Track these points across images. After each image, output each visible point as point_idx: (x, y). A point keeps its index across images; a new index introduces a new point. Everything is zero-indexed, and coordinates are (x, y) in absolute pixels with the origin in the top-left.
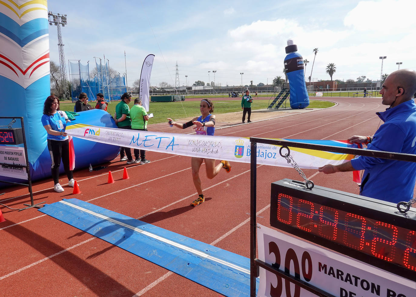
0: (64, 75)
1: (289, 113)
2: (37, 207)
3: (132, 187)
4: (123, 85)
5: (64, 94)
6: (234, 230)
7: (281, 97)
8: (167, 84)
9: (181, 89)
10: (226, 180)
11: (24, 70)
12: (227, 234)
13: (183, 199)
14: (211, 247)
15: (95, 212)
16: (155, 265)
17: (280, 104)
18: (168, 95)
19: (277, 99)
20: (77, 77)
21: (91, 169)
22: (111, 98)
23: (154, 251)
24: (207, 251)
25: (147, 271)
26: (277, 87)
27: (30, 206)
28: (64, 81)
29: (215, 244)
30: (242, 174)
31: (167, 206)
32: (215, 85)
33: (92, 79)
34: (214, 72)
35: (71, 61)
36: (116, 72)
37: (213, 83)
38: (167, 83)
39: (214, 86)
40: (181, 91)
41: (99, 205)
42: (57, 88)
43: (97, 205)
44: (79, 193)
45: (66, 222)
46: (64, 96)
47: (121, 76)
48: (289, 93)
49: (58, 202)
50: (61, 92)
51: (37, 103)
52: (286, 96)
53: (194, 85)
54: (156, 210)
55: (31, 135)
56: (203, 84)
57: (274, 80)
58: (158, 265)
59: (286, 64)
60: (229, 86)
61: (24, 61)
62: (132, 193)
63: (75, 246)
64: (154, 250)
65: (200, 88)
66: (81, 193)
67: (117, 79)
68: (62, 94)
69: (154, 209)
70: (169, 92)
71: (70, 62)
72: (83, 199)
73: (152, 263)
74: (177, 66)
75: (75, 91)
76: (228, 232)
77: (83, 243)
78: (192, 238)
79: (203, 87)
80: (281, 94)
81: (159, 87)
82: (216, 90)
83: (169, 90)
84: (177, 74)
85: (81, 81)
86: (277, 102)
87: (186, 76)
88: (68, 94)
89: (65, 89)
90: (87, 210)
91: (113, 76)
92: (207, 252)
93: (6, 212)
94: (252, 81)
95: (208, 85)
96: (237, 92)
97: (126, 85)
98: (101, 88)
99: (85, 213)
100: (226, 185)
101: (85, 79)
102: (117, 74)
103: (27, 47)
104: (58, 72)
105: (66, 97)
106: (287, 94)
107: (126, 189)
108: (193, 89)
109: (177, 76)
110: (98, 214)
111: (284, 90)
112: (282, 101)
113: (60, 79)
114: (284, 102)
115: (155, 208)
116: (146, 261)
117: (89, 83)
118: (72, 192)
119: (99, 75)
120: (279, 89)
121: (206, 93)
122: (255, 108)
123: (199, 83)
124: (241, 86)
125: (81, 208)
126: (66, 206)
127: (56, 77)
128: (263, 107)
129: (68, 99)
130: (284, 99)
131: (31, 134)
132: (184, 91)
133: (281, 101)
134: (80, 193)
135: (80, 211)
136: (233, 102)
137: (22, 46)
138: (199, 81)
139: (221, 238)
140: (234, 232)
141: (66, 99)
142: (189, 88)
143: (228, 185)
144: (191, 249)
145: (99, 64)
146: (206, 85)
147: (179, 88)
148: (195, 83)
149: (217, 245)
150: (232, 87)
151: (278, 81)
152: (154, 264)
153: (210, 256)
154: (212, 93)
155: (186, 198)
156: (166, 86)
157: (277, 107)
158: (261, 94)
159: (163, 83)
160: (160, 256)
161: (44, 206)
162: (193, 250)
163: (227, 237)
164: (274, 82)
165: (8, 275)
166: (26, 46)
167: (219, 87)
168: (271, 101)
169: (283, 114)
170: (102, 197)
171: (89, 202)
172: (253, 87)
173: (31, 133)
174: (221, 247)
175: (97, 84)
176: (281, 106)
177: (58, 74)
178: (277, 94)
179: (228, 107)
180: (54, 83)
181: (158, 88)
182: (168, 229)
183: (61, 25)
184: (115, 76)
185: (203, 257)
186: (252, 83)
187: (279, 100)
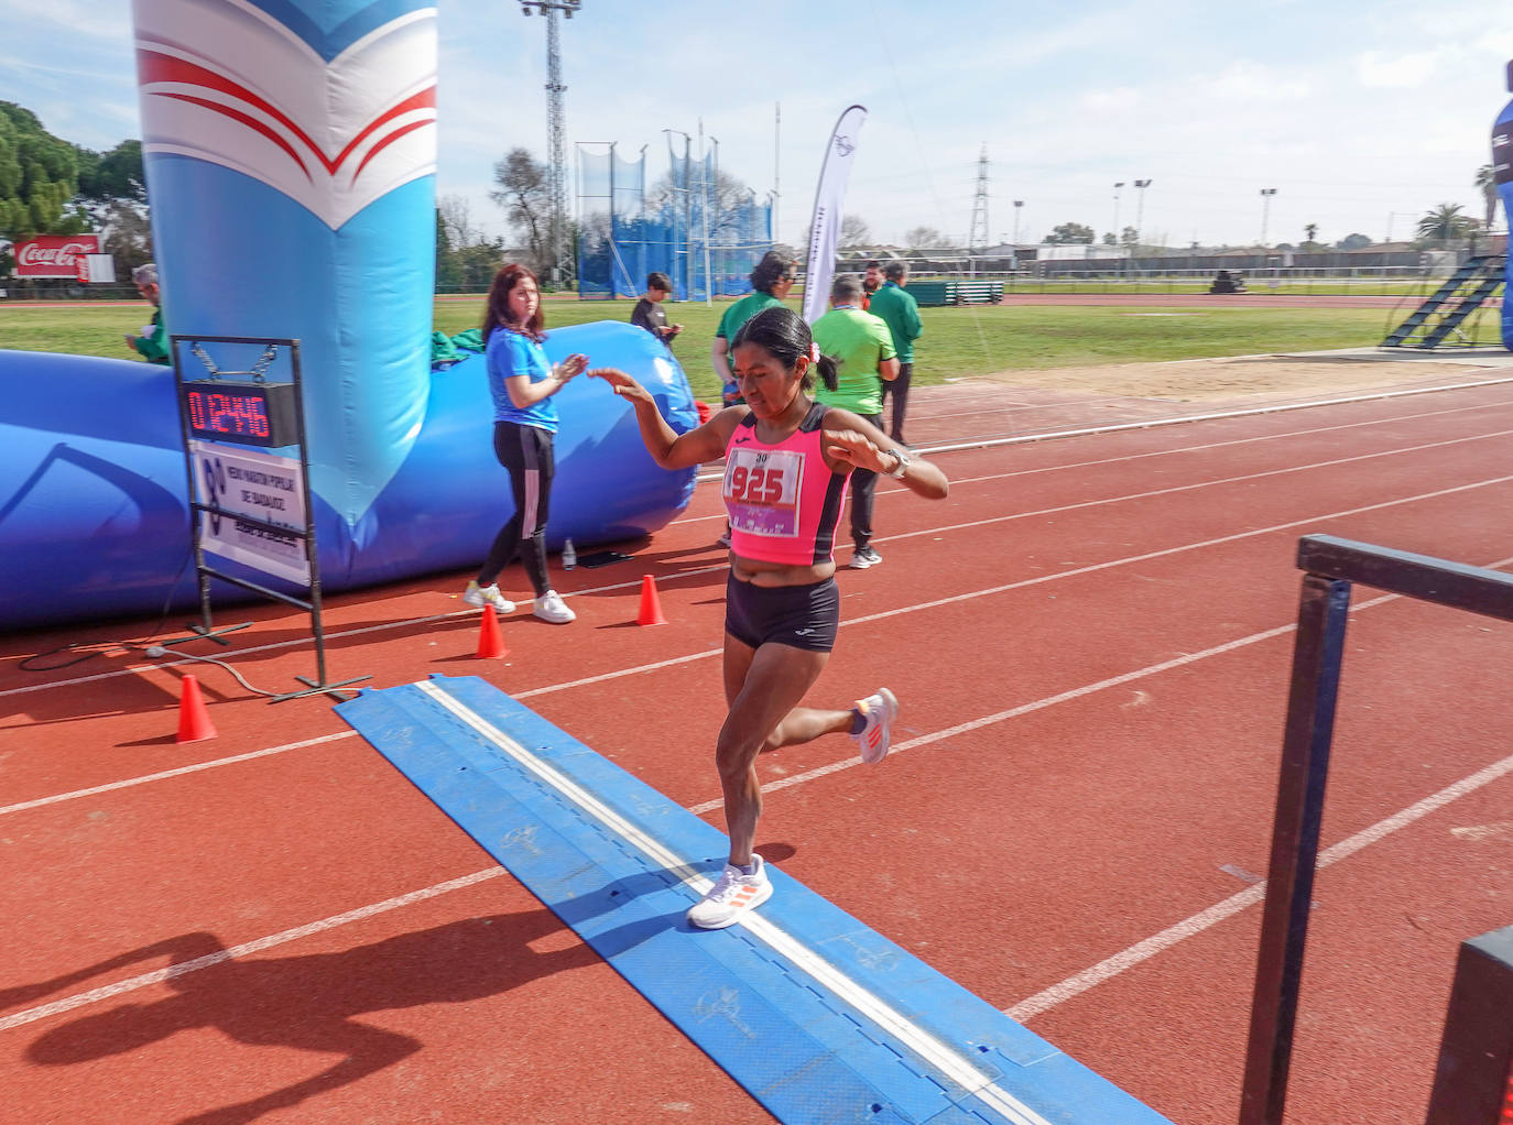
0: (558, 199)
1: (1490, 373)
2: (335, 694)
3: (709, 654)
4: (763, 237)
5: (556, 267)
6: (1143, 950)
7: (1456, 298)
8: (934, 235)
9: (993, 257)
10: (1137, 675)
11: (333, 153)
12: (1104, 970)
13: (917, 742)
14: (1009, 1024)
15: (531, 750)
16: (715, 1070)
17: (1444, 329)
18: (936, 279)
19: (1432, 304)
20: (603, 207)
21: (570, 560)
22: (715, 284)
23: (727, 997)
24: (984, 1049)
25: (674, 1097)
26: (1436, 254)
27: (313, 687)
28: (556, 221)
29: (1031, 1014)
30: (1222, 649)
31: (837, 767)
32: (1142, 241)
33: (652, 216)
34: (1139, 184)
35: (586, 147)
36: (741, 186)
37: (1130, 234)
38: (936, 232)
39: (1134, 247)
40: (991, 266)
41: (558, 719)
42: (533, 247)
43: (551, 720)
44: (500, 657)
45: (412, 777)
46: (556, 274)
47: (760, 201)
48: (1500, 275)
49: (408, 685)
50: (546, 262)
51: (379, 287)
52: (1483, 293)
53: (1051, 240)
54: (782, 777)
55: (349, 411)
56: (1086, 237)
57: (1423, 222)
58: (732, 1078)
59: (1502, 141)
60: (1201, 245)
61: (334, 118)
62: (699, 684)
63: (411, 897)
64: (731, 988)
65: (1076, 252)
66: (508, 658)
67: (746, 212)
68: (548, 269)
69: (778, 770)
70: (939, 267)
71: (582, 152)
72: (506, 683)
73: (704, 1057)
74: (983, 161)
75: (594, 258)
76: (1113, 960)
77: (448, 889)
78: (923, 958)
79: (1088, 251)
80: (1456, 281)
81: (905, 246)
82: (1143, 263)
83: (940, 260)
84: (981, 194)
85: (614, 218)
86: (1433, 320)
87: (1018, 204)
88: (569, 268)
89: (559, 249)
90: (504, 737)
91: (729, 203)
92: (981, 1056)
93: (235, 700)
94: (1312, 227)
95: (1107, 243)
96: (1238, 271)
97: (774, 239)
98: (685, 248)
99: (492, 749)
100: (1132, 698)
101: (630, 212)
102: (744, 194)
103: (347, 63)
104: (539, 186)
105: (563, 279)
106: (1492, 282)
107: (682, 659)
108: (1044, 255)
109: (981, 205)
110: (538, 762)
111: (1473, 263)
112: (1457, 318)
113: (547, 214)
114: (1470, 320)
115: (783, 765)
116: (679, 1040)
117: (642, 229)
118: (474, 649)
119: (681, 200)
120: (1446, 262)
121: (1094, 275)
122: (1316, 341)
123: (1068, 234)
124: (1259, 247)
125: (485, 723)
126: (436, 706)
127: (534, 207)
128: (1360, 338)
129: (569, 286)
130: (1468, 306)
131: (349, 408)
132: (1003, 265)
133: (1453, 315)
134: (502, 654)
135: (476, 736)
136: (1216, 312)
137: (328, 59)
138: (1070, 225)
139: (1071, 986)
140: (1144, 963)
141: (562, 285)
142: (1026, 254)
143: (1142, 697)
144: (903, 1021)
145: (680, 155)
146: (1099, 241)
147: (984, 250)
148: (1053, 234)
149: (1039, 1024)
150: (1216, 250)
151: (1443, 227)
152: (716, 1063)
153: (994, 1088)
154: (1123, 275)
155: (927, 739)
156: (931, 245)
157: (1431, 341)
158: (1351, 283)
159: (921, 232)
160: (746, 1030)
161: (360, 694)
162: (911, 1028)
163: (1102, 986)
164: (1423, 229)
165: (135, 980)
166: (342, 57)
167: (1156, 249)
168: (1403, 315)
169: (1457, 373)
170: (578, 682)
171: (524, 701)
172: (1313, 252)
173: (351, 404)
174: (1059, 1039)
175: (668, 235)
176: (1451, 339)
177: (541, 195)
178: (1435, 285)
179: (1188, 336)
180: (525, 229)
181: (900, 252)
182: (816, 886)
183: (561, 13)
184: (739, 202)
185: (956, 1085)
186: (1311, 235)
187: (1444, 311)
